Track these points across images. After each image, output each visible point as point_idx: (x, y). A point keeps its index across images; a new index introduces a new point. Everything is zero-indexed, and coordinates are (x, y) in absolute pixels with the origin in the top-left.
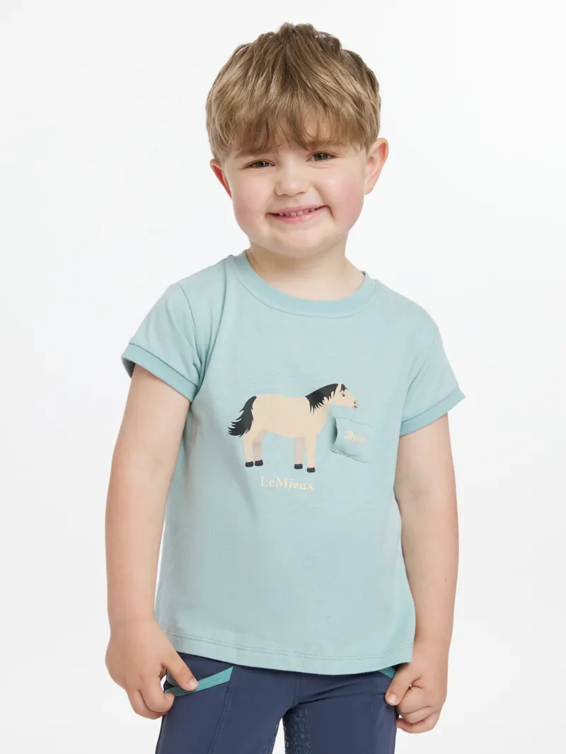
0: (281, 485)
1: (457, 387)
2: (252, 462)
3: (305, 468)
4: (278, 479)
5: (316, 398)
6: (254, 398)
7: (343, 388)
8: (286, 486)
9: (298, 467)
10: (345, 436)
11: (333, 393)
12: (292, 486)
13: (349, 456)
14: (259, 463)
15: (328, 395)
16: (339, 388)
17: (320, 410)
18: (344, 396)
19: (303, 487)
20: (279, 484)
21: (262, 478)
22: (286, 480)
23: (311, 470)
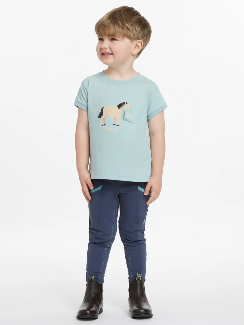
1: (165, 104)
2: (103, 125)
3: (116, 125)
4: (109, 128)
5: (120, 106)
6: (103, 107)
7: (127, 103)
8: (111, 130)
9: (114, 124)
10: (127, 116)
12: (113, 130)
13: (129, 121)
14: (105, 125)
15: (123, 105)
16: (126, 103)
17: (121, 109)
18: (127, 105)
19: (116, 130)
20: (109, 130)
21: (105, 129)
22: (111, 128)
23: (118, 125)
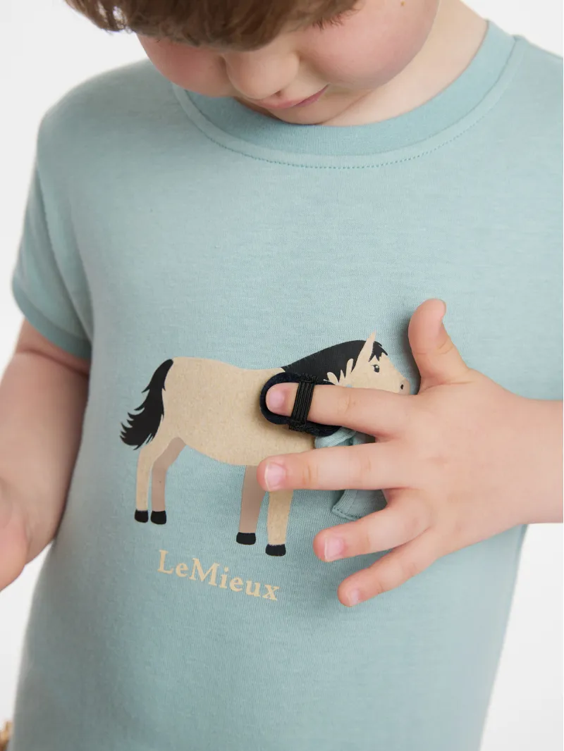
0: (203, 577)
2: (146, 513)
3: (261, 544)
4: (197, 562)
7: (378, 350)
8: (212, 582)
9: (246, 539)
11: (351, 362)
12: (228, 584)
14: (160, 518)
15: (339, 369)
16: (367, 350)
18: (377, 370)
19: (253, 589)
20: (197, 576)
21: (163, 553)
22: (215, 567)
23: (276, 551)
